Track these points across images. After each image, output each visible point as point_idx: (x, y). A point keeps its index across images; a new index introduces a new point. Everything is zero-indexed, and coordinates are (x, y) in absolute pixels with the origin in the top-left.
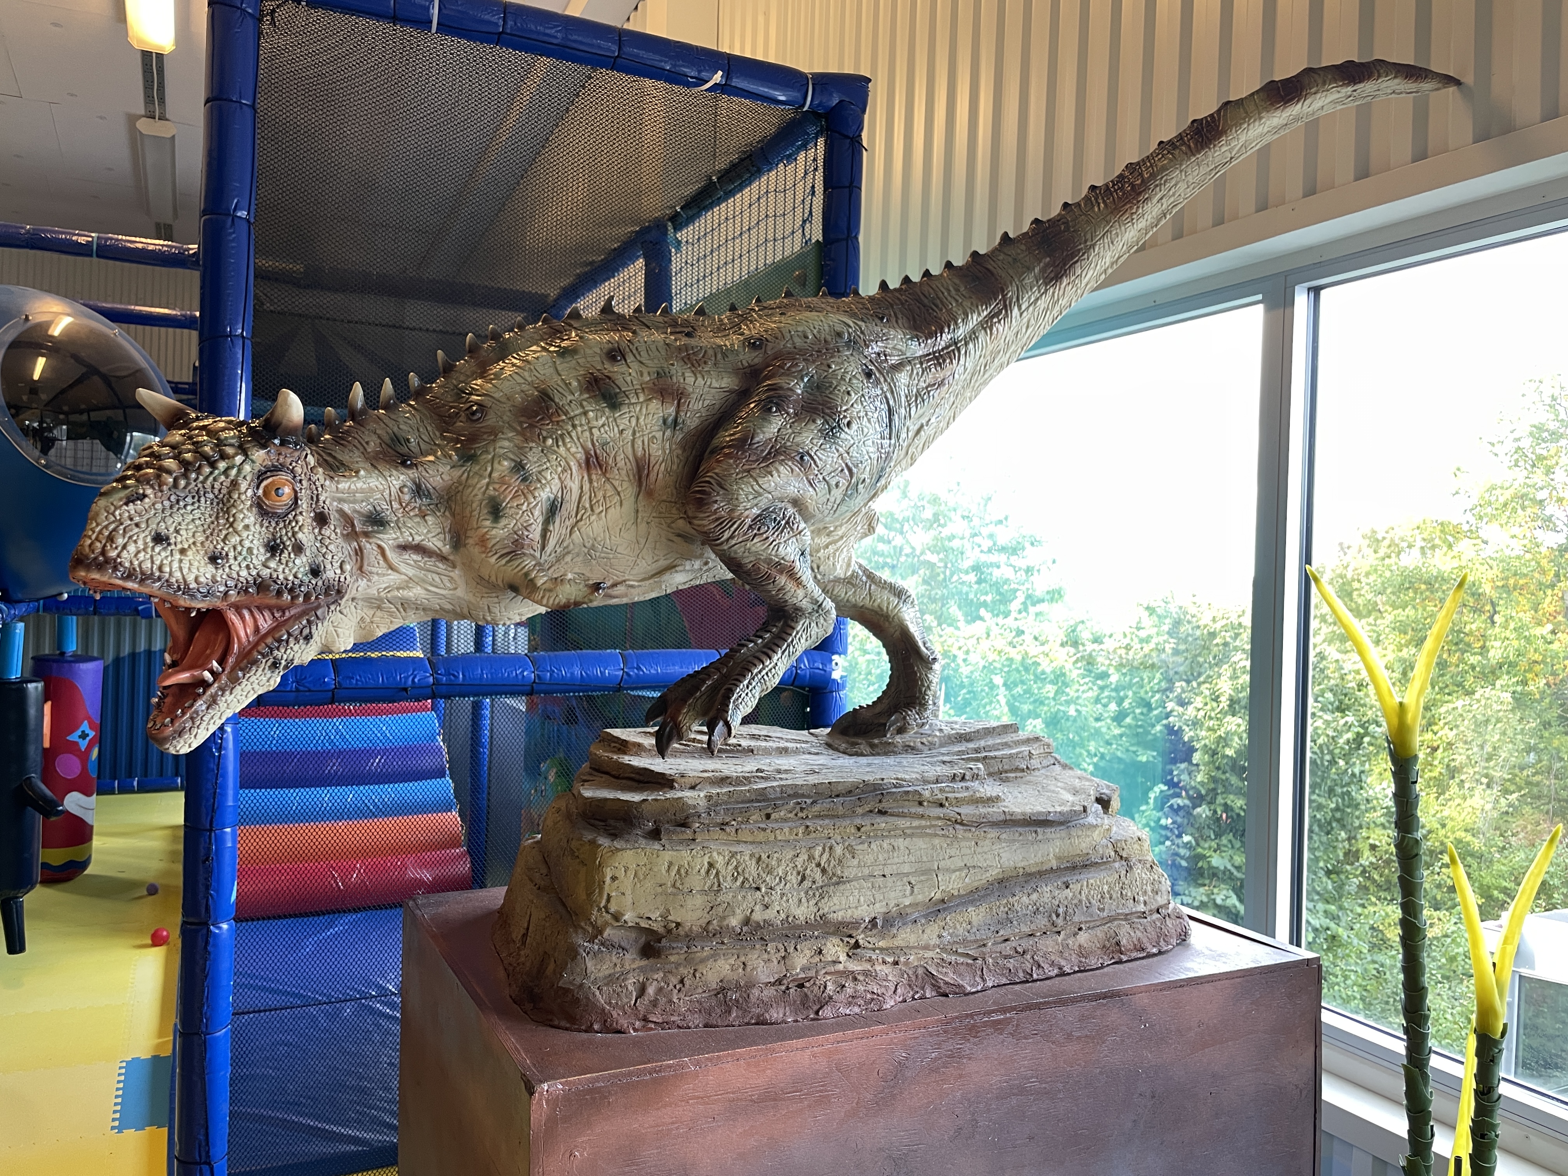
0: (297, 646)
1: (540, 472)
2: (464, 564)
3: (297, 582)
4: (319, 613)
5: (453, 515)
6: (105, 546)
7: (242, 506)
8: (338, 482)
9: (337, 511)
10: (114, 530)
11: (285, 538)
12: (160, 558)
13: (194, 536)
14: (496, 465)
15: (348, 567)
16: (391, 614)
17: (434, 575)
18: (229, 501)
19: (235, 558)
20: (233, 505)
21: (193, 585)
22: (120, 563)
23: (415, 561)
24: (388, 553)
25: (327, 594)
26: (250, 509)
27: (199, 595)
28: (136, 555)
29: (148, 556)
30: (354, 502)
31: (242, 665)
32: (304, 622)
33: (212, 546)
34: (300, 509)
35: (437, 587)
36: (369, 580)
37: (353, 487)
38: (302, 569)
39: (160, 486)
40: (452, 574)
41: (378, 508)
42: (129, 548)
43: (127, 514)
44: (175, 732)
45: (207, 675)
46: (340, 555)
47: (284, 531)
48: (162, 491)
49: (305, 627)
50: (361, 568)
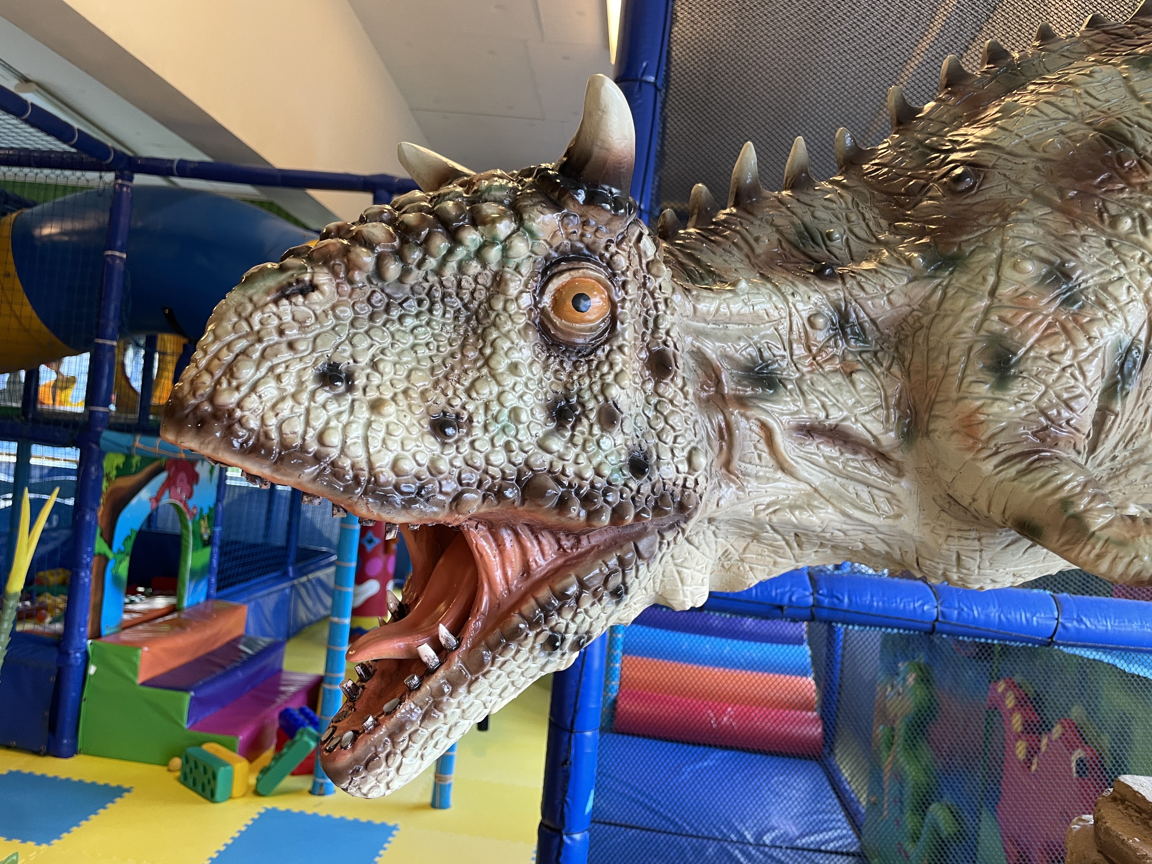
0: (598, 607)
1: (1104, 287)
2: (919, 470)
3: (600, 483)
4: (643, 545)
5: (907, 373)
6: (218, 382)
7: (508, 326)
8: (697, 298)
9: (691, 353)
10: (244, 352)
11: (587, 396)
12: (324, 416)
13: (408, 377)
14: (1007, 272)
15: (701, 461)
16: (776, 550)
17: (860, 487)
18: (487, 315)
19: (486, 428)
20: (494, 324)
21: (387, 476)
22: (240, 421)
23: (827, 459)
24: (780, 439)
25: (658, 509)
26: (523, 333)
27: (398, 498)
28: (274, 407)
29: (301, 410)
30: (724, 339)
31: (492, 638)
32: (613, 562)
33: (442, 400)
34: (620, 341)
35: (863, 510)
36: (741, 488)
37: (723, 309)
38: (613, 459)
39: (349, 270)
40: (893, 488)
41: (767, 354)
42: (260, 389)
43: (275, 322)
44: (357, 761)
45: (427, 652)
46: (689, 435)
47: (587, 381)
48: (351, 282)
49: (613, 572)
50: (727, 465)
